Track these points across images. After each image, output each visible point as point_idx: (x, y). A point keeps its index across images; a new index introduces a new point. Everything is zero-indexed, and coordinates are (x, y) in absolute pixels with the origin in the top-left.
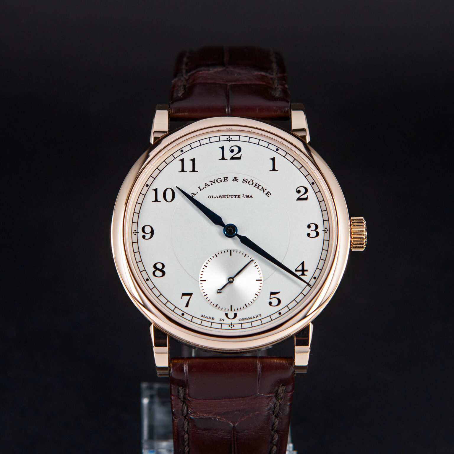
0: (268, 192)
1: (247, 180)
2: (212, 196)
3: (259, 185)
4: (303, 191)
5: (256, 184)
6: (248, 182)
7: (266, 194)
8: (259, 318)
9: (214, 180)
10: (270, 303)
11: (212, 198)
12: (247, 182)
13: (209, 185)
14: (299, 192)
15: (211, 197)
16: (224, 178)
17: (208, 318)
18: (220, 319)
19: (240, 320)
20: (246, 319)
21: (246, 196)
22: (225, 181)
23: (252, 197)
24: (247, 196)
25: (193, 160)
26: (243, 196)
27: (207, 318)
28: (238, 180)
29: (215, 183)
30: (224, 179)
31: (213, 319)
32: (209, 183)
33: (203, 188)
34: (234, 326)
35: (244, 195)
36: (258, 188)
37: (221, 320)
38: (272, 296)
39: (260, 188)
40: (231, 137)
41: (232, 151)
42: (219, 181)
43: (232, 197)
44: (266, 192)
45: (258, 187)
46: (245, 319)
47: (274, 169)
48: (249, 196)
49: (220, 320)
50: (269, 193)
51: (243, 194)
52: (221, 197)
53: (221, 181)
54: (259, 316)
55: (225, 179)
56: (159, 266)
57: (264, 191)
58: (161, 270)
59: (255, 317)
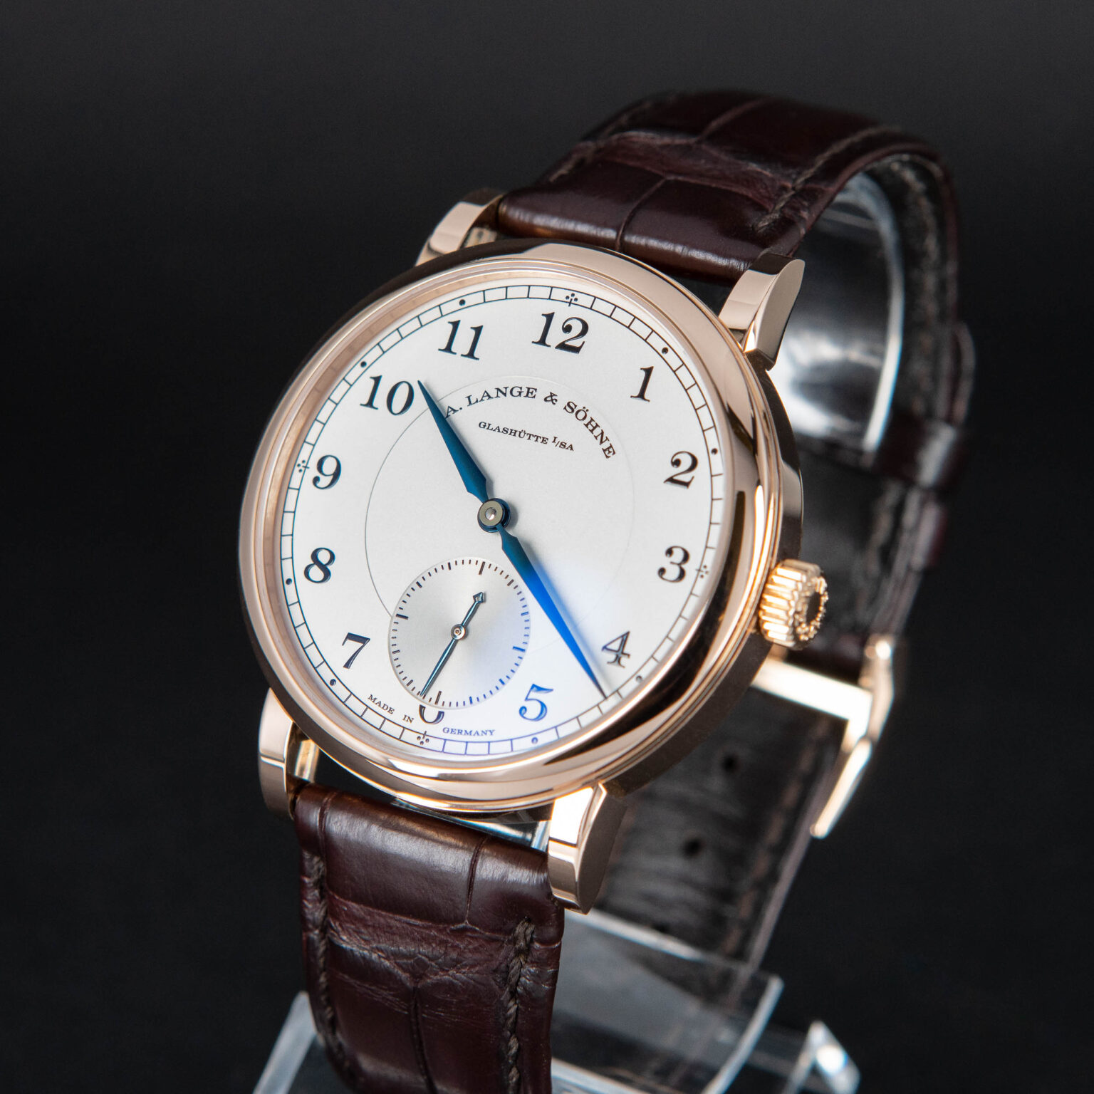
0: (611, 446)
1: (576, 406)
2: (489, 425)
3: (597, 425)
4: (686, 462)
5: (592, 420)
6: (576, 410)
7: (604, 450)
8: (488, 738)
9: (506, 388)
10: (523, 710)
11: (488, 428)
12: (573, 411)
13: (490, 397)
14: (677, 463)
15: (484, 426)
16: (529, 389)
17: (382, 705)
18: (406, 716)
19: (446, 730)
20: (460, 732)
21: (559, 444)
22: (527, 396)
23: (572, 449)
24: (561, 444)
25: (478, 330)
26: (554, 441)
27: (380, 706)
28: (556, 400)
29: (505, 394)
30: (528, 392)
31: (391, 710)
32: (493, 393)
33: (477, 401)
34: (427, 740)
35: (557, 441)
36: (592, 431)
37: (407, 718)
38: (534, 695)
39: (597, 432)
40: (577, 295)
41: (567, 329)
42: (515, 392)
43: (529, 439)
44: (606, 445)
45: (594, 428)
46: (457, 732)
47: (641, 395)
48: (567, 446)
49: (404, 719)
50: (611, 450)
51: (555, 438)
52: (507, 432)
53: (520, 395)
54: (489, 733)
55: (530, 393)
56: (324, 557)
57: (601, 442)
58: (324, 568)
59: (480, 733)
